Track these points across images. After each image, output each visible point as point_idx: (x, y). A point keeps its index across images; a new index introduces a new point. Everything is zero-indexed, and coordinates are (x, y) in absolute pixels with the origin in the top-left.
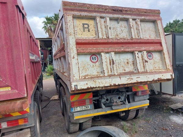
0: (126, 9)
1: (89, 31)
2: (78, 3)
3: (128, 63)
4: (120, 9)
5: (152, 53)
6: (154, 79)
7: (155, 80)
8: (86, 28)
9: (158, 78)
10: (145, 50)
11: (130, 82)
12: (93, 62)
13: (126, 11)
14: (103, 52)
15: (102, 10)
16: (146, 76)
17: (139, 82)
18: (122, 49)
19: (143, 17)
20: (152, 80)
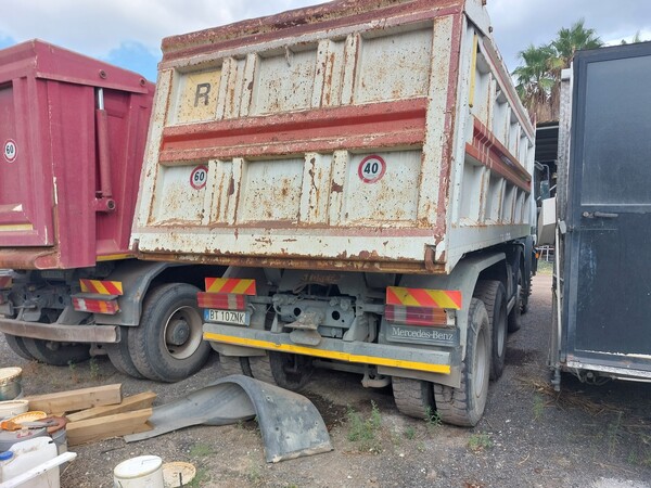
0: (316, 11)
1: (206, 103)
2: (192, 34)
3: (284, 192)
4: (297, 15)
5: (385, 158)
6: (345, 253)
7: (348, 256)
8: (203, 95)
9: (362, 253)
10: (341, 148)
11: (262, 251)
12: (194, 187)
13: (317, 16)
14: (213, 158)
15: (246, 36)
16: (320, 238)
17: (290, 253)
18: (265, 148)
19: (373, 24)
20: (335, 255)
